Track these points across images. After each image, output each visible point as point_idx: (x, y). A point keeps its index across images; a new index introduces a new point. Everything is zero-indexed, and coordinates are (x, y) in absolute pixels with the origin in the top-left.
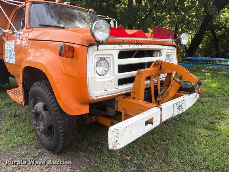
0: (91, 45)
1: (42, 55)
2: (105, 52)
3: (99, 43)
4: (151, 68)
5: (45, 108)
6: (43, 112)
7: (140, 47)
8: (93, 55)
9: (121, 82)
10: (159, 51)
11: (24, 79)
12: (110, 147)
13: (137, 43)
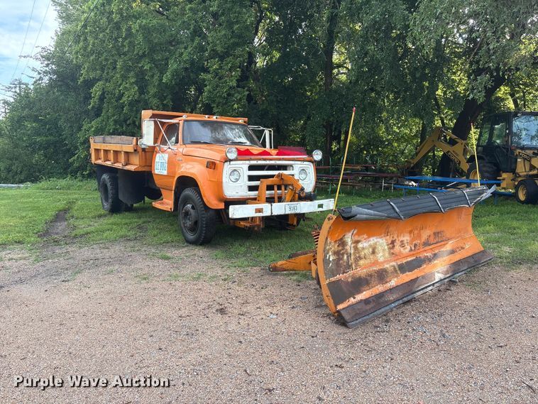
0: (226, 161)
1: (194, 167)
2: (237, 166)
3: (230, 160)
4: (274, 179)
5: (193, 208)
6: (192, 211)
7: (268, 162)
8: (227, 168)
9: (251, 188)
10: (291, 166)
11: (176, 187)
12: (230, 216)
13: (265, 159)
